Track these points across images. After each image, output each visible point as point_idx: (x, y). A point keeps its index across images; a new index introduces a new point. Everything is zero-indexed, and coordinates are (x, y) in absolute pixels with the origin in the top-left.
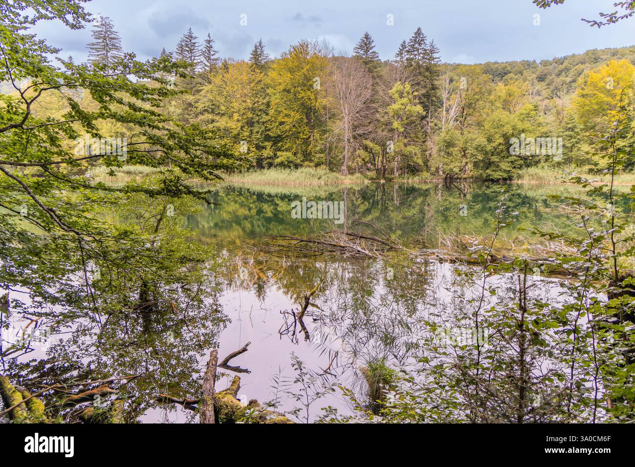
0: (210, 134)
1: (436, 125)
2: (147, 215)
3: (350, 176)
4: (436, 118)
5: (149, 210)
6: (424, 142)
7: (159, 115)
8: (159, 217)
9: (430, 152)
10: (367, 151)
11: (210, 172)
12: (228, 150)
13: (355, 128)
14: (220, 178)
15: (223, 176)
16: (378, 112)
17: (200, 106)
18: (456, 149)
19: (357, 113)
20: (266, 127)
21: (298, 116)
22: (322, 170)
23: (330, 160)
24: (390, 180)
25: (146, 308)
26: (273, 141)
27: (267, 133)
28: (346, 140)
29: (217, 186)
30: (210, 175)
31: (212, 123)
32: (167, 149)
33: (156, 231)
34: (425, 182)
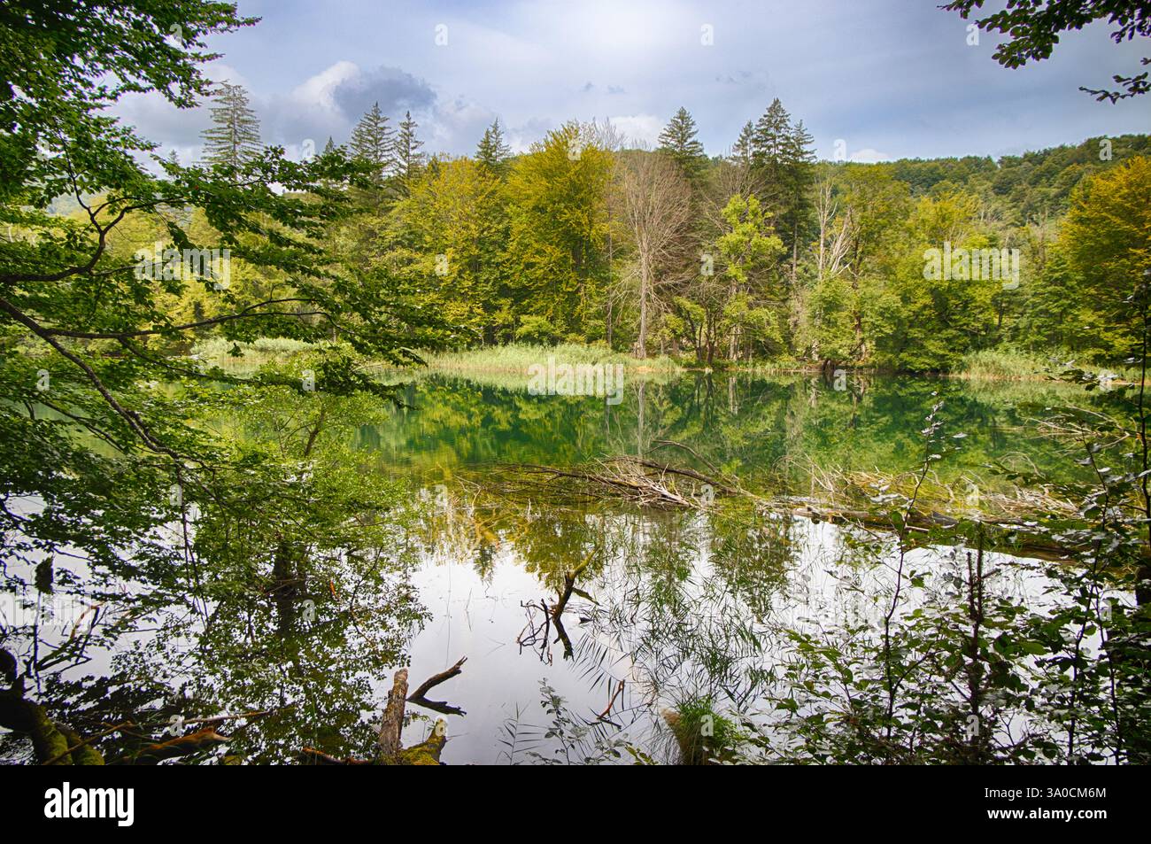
0: (407, 286)
1: (806, 271)
2: (292, 424)
3: (649, 360)
4: (807, 257)
5: (296, 415)
6: (784, 301)
7: (320, 252)
8: (312, 428)
9: (796, 318)
10: (680, 315)
11: (404, 351)
12: (436, 314)
13: (659, 274)
14: (420, 362)
15: (425, 357)
16: (701, 247)
17: (390, 235)
18: (844, 314)
19: (664, 248)
20: (502, 272)
21: (558, 254)
22: (600, 349)
23: (614, 332)
24: (720, 369)
25: (285, 589)
26: (513, 297)
27: (504, 282)
28: (643, 296)
29: (414, 376)
30: (404, 356)
31: (408, 264)
32: (332, 310)
33: (307, 453)
34: (787, 374)
